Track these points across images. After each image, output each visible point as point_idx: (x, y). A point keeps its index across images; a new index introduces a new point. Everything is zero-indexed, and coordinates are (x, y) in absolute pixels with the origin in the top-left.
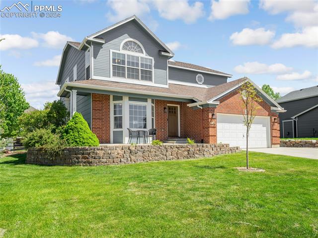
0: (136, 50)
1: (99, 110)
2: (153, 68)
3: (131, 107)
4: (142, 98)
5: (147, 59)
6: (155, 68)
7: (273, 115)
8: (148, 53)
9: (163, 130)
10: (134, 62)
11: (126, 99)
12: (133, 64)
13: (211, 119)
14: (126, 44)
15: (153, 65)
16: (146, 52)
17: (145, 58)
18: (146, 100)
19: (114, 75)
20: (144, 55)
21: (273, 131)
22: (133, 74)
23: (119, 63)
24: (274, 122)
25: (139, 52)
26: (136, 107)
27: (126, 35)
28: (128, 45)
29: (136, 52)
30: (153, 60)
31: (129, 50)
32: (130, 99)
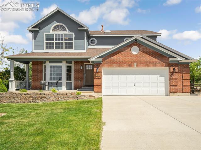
0: (61, 30)
1: (36, 70)
2: (74, 40)
3: (51, 67)
4: (60, 61)
5: (69, 34)
6: (75, 40)
7: (172, 66)
8: (70, 30)
9: (80, 81)
10: (60, 38)
11: (47, 62)
12: (59, 39)
13: (96, 72)
14: (55, 27)
15: (74, 38)
16: (68, 30)
17: (68, 34)
18: (61, 62)
19: (47, 48)
20: (67, 32)
21: (171, 80)
22: (59, 46)
23: (50, 40)
24: (173, 72)
25: (64, 31)
26: (54, 67)
27: (55, 22)
28: (56, 28)
29: (62, 31)
30: (74, 34)
31: (56, 31)
32: (50, 62)
